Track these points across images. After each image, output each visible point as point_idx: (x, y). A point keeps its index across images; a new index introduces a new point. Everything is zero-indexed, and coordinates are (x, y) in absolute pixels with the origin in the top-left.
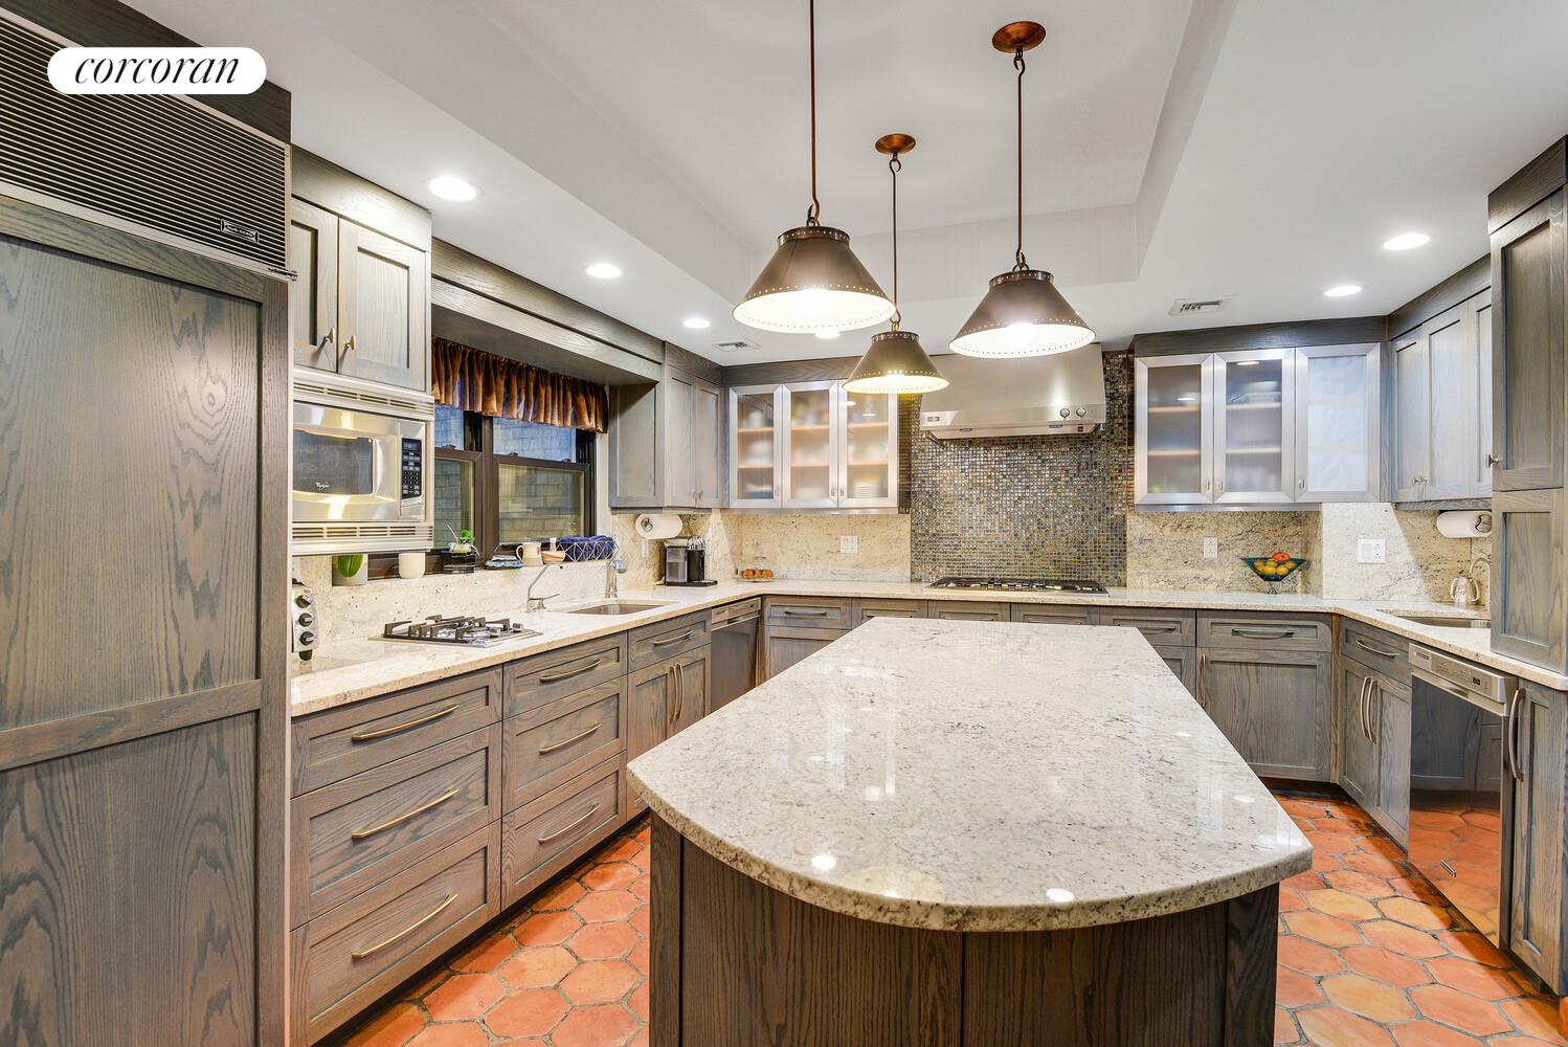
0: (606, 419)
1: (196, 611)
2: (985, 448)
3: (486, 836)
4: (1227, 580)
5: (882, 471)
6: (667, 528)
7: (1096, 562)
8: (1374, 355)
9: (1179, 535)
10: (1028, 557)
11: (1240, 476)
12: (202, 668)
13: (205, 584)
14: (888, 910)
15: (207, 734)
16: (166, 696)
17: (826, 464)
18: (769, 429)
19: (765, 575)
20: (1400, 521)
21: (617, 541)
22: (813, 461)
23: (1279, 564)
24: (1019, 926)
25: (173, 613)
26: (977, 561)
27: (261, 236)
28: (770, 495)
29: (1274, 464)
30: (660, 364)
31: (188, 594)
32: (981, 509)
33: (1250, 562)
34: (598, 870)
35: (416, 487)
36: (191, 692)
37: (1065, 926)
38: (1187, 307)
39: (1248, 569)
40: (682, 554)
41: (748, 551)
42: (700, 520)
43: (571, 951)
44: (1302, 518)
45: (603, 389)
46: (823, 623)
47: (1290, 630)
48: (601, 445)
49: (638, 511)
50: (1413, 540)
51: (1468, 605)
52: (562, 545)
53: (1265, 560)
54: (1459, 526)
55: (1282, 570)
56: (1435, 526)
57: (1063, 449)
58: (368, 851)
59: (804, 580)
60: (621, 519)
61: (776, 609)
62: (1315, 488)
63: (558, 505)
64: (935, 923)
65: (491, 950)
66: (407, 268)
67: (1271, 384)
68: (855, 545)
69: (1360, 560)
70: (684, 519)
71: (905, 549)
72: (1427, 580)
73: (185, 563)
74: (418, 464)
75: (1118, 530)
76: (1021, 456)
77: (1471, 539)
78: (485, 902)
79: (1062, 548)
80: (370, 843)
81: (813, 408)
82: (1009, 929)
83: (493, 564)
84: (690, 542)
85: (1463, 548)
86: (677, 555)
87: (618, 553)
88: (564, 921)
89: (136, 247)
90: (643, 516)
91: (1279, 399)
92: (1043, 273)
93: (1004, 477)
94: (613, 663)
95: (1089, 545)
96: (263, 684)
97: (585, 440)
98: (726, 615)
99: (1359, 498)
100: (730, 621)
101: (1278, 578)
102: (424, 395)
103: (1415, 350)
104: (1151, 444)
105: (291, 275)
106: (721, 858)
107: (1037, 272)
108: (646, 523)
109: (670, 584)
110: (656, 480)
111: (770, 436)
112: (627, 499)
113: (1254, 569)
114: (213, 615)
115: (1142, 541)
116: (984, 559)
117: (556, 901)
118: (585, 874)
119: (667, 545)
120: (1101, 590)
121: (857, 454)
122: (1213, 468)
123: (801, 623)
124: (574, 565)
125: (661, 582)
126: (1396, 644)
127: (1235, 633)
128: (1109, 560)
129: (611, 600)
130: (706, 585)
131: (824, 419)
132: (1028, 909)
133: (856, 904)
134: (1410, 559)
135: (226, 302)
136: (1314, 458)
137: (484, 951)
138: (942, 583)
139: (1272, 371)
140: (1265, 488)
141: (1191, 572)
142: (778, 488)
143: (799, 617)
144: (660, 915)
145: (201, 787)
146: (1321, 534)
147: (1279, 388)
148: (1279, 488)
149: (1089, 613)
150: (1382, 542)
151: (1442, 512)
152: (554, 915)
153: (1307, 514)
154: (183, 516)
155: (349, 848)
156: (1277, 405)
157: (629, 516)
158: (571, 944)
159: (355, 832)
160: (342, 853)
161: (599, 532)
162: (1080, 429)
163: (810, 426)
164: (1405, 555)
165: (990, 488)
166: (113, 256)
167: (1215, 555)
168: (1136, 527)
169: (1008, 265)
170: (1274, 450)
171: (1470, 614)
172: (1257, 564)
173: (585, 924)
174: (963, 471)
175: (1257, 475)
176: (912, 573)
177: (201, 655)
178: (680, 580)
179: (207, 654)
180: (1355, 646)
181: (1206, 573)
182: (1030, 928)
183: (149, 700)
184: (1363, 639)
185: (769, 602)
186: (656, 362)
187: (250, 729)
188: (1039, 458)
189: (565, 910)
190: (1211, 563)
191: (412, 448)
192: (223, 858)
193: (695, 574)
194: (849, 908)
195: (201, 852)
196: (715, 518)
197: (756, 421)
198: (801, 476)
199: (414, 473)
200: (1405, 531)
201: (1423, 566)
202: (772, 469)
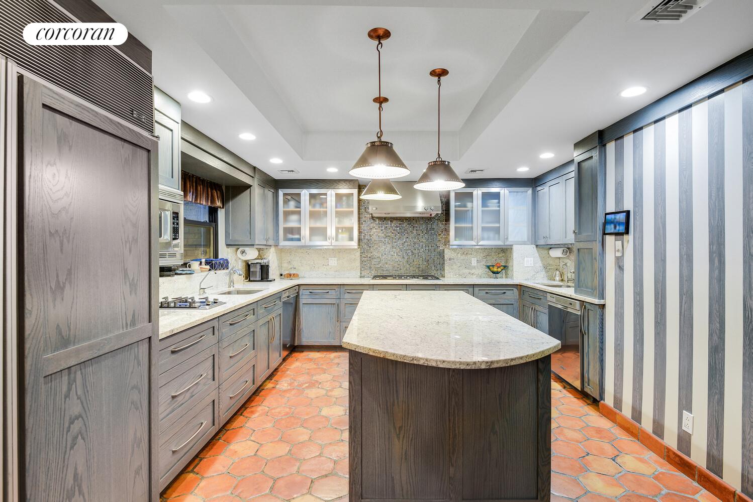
0: (224, 202)
1: (131, 292)
2: (391, 221)
3: (213, 396)
4: (480, 274)
5: (350, 230)
6: (251, 255)
7: (433, 268)
8: (530, 191)
9: (463, 257)
10: (408, 266)
11: (486, 235)
12: (132, 318)
13: (133, 279)
14: (470, 365)
15: (134, 349)
16: (121, 331)
17: (326, 226)
18: (298, 209)
19: (295, 276)
20: (538, 251)
21: (229, 260)
22: (318, 224)
23: (498, 268)
24: (504, 365)
25: (123, 293)
26: (389, 268)
27: (147, 120)
28: (299, 240)
29: (497, 230)
30: (253, 177)
31: (128, 284)
32: (389, 246)
33: (488, 267)
34: (248, 410)
35: (177, 235)
36: (129, 329)
37: (514, 364)
38: (472, 171)
39: (487, 270)
40: (258, 267)
41: (285, 265)
42: (265, 250)
43: (254, 441)
44: (505, 251)
45: (221, 186)
46: (327, 296)
47: (505, 291)
48: (221, 214)
49: (238, 247)
50: (542, 259)
51: (559, 281)
52: (207, 263)
53: (493, 266)
54: (557, 253)
55: (499, 270)
56: (549, 253)
57: (422, 223)
58: (178, 402)
59: (312, 278)
60: (231, 250)
61: (304, 291)
62: (511, 240)
63: (195, 243)
64: (483, 367)
65: (215, 447)
66: (172, 130)
67: (496, 201)
68: (336, 262)
69: (526, 266)
70: (259, 250)
71: (358, 263)
72: (547, 272)
73: (127, 269)
74: (178, 224)
75: (441, 255)
76: (405, 224)
77: (559, 258)
78: (214, 425)
79: (421, 262)
80: (177, 399)
81: (318, 201)
82: (502, 366)
83: (180, 272)
84: (262, 261)
85: (557, 261)
86: (256, 268)
87: (230, 266)
88: (244, 430)
89: (111, 123)
90: (241, 249)
91: (499, 207)
92: (448, 162)
93: (398, 233)
94: (252, 316)
95: (431, 261)
96: (153, 325)
97: (213, 212)
98: (287, 294)
99: (524, 243)
100: (288, 297)
101: (498, 273)
102: (178, 191)
103: (544, 190)
104: (456, 222)
105: (157, 137)
106: (405, 361)
107: (445, 161)
108: (243, 252)
109: (252, 281)
110: (251, 232)
111: (299, 213)
112: (236, 241)
113: (490, 269)
114: (136, 294)
115: (450, 259)
116: (390, 267)
117: (236, 424)
118: (243, 412)
119: (250, 263)
120: (437, 279)
121: (339, 222)
122: (477, 232)
123: (317, 296)
124: (212, 272)
125: (248, 280)
126: (542, 294)
127: (487, 293)
128: (439, 267)
129: (232, 289)
130: (271, 281)
131: (325, 205)
132: (506, 360)
133: (460, 364)
134: (541, 265)
135: (139, 150)
136: (510, 229)
137: (212, 448)
138: (375, 277)
139: (497, 196)
140: (494, 240)
141: (467, 271)
142: (303, 236)
143: (316, 294)
144: (353, 396)
145: (132, 373)
146: (513, 256)
147: (499, 203)
148: (499, 239)
149: (436, 288)
150: (532, 259)
151: (551, 248)
152: (238, 429)
153: (507, 249)
154: (126, 248)
155: (171, 401)
156: (498, 209)
157: (234, 249)
158: (252, 438)
159: (174, 395)
160: (169, 404)
161: (220, 257)
162: (431, 215)
163: (317, 209)
164: (539, 264)
165: (393, 238)
166: (104, 127)
167: (476, 265)
168: (448, 254)
169: (434, 158)
170: (498, 225)
171: (561, 283)
172: (491, 267)
173: (254, 431)
174: (382, 230)
175: (491, 234)
176: (361, 274)
177: (132, 313)
178: (258, 279)
179: (134, 311)
180: (526, 296)
181: (473, 271)
182: (507, 365)
183: (116, 333)
184: (530, 293)
185: (302, 288)
186: (251, 176)
187: (147, 345)
188: (412, 226)
189: (241, 427)
190: (474, 267)
191: (176, 216)
192: (139, 405)
193: (265, 276)
194: (458, 366)
195: (132, 403)
196: (272, 249)
197: (292, 205)
198: (313, 231)
199: (176, 228)
200: (539, 255)
201: (545, 268)
202: (300, 228)
